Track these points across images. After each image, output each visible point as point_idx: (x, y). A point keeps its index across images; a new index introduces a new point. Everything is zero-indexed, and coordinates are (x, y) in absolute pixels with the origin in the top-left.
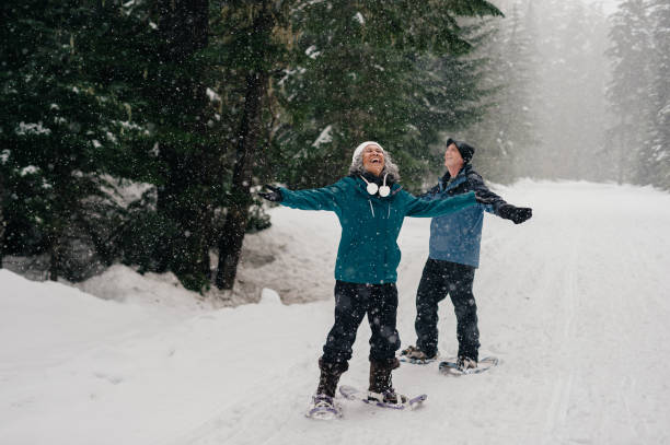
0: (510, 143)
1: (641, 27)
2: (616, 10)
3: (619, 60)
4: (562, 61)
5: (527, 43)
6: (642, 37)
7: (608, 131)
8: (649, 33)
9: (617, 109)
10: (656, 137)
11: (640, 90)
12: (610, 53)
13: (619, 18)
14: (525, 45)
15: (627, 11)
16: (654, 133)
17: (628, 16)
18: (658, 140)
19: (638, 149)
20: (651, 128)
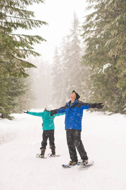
0: (29, 99)
1: (59, 67)
2: (53, 63)
3: (55, 76)
4: (39, 76)
5: (31, 72)
6: (60, 70)
7: (53, 95)
8: (62, 69)
9: (55, 89)
10: (66, 96)
11: (60, 84)
12: (52, 74)
13: (54, 65)
14: (31, 73)
15: (56, 63)
16: (66, 95)
17: (56, 64)
18: (67, 97)
19: (62, 99)
20: (64, 93)
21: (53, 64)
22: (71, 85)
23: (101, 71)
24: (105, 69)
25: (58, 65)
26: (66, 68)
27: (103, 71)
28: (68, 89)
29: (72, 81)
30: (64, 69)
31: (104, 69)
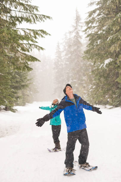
0: (31, 93)
3: (56, 70)
4: (41, 71)
6: (62, 64)
7: (55, 89)
9: (57, 83)
11: (62, 78)
13: (56, 60)
23: (102, 66)
24: (107, 64)
25: (60, 60)
26: (68, 63)
28: (70, 83)
29: (73, 76)
30: (66, 64)
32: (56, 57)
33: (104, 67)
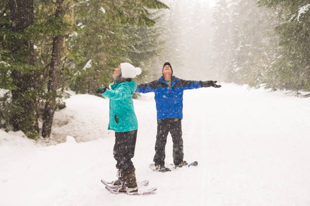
1: (226, 12)
2: (215, 5)
3: (217, 27)
4: (192, 28)
6: (226, 17)
7: (214, 59)
8: (229, 15)
9: (217, 49)
11: (226, 41)
12: (213, 24)
13: (216, 9)
15: (219, 6)
16: (234, 60)
17: (220, 8)
18: (235, 63)
19: (226, 67)
20: (232, 57)
21: (215, 7)
22: (243, 44)
23: (294, 18)
24: (302, 14)
25: (223, 9)
26: (238, 14)
27: (298, 17)
28: (239, 49)
29: (245, 37)
30: (234, 17)
31: (299, 15)
32: (217, 3)
33: (297, 20)
